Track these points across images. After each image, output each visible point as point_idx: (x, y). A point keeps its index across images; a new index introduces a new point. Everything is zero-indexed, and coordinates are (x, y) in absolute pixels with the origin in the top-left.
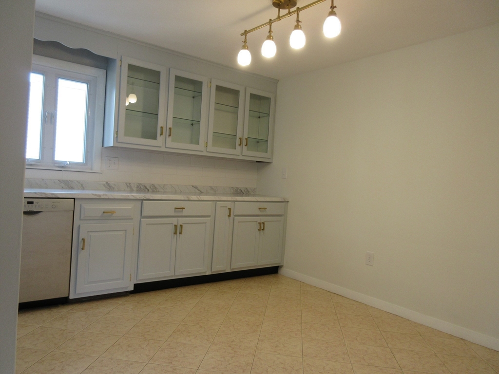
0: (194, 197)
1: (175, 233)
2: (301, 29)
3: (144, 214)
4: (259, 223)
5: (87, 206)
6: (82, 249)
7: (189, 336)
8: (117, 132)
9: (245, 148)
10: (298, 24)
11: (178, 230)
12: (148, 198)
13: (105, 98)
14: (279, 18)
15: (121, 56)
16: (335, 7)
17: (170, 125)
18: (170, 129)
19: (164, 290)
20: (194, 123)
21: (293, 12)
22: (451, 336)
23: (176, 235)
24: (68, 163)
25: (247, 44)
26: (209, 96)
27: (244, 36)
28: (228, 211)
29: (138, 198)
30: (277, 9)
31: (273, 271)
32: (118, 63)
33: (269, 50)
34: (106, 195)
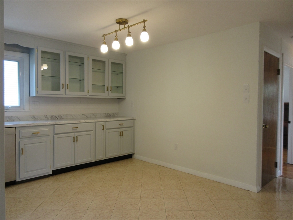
0: (83, 121)
1: (74, 141)
2: (131, 37)
3: (56, 132)
4: (120, 132)
5: (23, 131)
6: (22, 154)
7: (83, 194)
8: (37, 88)
9: (110, 92)
10: (129, 34)
11: (75, 139)
12: (57, 123)
13: (29, 69)
14: (120, 29)
15: (37, 47)
16: (146, 27)
17: (67, 82)
18: (67, 84)
19: (69, 172)
20: (81, 80)
21: (126, 27)
22: (214, 181)
23: (74, 142)
24: (10, 107)
25: (105, 41)
26: (88, 65)
27: (103, 37)
28: (102, 127)
29: (52, 124)
30: (119, 25)
31: (130, 156)
32: (35, 51)
33: (116, 46)
34: (33, 124)
